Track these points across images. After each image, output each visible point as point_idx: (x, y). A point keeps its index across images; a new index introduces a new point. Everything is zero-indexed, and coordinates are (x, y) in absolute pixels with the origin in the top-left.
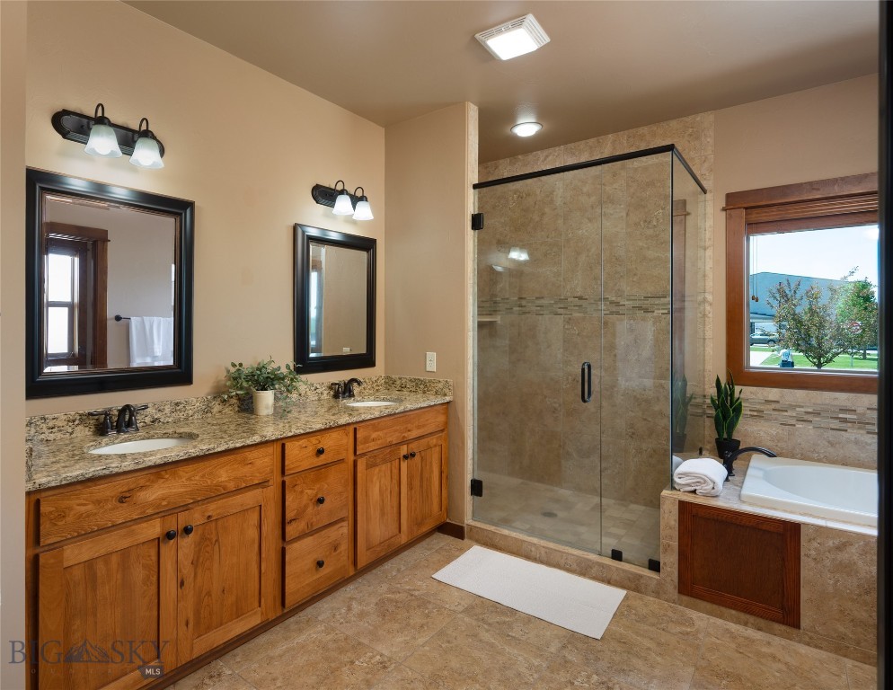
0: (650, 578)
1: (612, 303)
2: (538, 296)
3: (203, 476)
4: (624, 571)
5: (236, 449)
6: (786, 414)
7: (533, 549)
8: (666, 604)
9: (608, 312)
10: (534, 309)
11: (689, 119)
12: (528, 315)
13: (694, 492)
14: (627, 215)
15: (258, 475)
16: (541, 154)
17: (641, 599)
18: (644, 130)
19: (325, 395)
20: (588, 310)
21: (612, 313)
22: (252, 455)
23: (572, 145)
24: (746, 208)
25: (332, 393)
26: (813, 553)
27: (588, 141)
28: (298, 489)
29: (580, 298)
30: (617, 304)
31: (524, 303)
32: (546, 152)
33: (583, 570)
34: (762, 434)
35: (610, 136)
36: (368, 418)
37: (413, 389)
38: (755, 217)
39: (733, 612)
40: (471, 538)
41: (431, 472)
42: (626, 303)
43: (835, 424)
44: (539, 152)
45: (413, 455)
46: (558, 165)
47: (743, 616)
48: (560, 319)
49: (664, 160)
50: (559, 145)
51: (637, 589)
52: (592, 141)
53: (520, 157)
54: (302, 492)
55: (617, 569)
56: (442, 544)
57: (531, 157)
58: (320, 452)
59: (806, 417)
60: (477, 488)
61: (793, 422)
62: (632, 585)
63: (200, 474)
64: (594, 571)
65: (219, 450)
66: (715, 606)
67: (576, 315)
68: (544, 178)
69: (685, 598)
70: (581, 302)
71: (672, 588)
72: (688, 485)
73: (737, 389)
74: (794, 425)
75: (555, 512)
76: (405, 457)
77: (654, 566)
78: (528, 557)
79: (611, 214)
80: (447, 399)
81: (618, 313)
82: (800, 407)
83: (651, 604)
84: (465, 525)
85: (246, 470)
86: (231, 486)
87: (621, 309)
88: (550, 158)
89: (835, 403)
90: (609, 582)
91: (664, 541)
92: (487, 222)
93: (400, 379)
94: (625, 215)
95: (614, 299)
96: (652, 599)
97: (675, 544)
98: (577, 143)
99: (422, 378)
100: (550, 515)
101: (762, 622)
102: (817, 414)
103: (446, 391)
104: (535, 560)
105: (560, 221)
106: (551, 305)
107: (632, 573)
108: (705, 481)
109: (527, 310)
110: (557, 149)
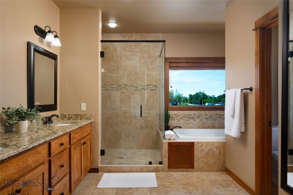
0: (161, 167)
1: (135, 87)
2: (111, 84)
3: (23, 162)
4: (154, 167)
5: (36, 146)
6: (178, 117)
7: (125, 169)
8: (165, 173)
9: (134, 90)
10: (110, 88)
11: (156, 34)
12: (108, 91)
13: (170, 139)
14: (140, 60)
15: (42, 158)
16: (113, 35)
17: (159, 173)
18: (144, 34)
19: (40, 123)
20: (128, 89)
21: (135, 90)
22: (40, 149)
23: (123, 34)
24: (170, 62)
25: (43, 122)
26: (197, 149)
27: (128, 34)
28: (55, 162)
29: (126, 85)
30: (137, 87)
31: (106, 86)
32: (114, 34)
33: (142, 170)
34: (173, 123)
35: (135, 34)
36: (74, 129)
37: (76, 118)
38: (172, 65)
39: (181, 169)
40: (101, 172)
41: (88, 149)
42: (140, 87)
43: (188, 119)
44: (112, 34)
45: (85, 143)
46: (118, 39)
47: (183, 170)
48: (119, 92)
49: (150, 45)
50: (119, 33)
51: (157, 171)
52: (129, 34)
53: (105, 34)
54: (56, 164)
55: (152, 167)
56: (92, 176)
57: (109, 35)
58: (62, 144)
59: (182, 118)
60: (103, 153)
61: (179, 119)
62: (156, 170)
63: (22, 161)
64: (145, 170)
65: (30, 147)
66: (176, 169)
67: (125, 91)
68: (113, 43)
69: (169, 169)
70: (126, 87)
71: (166, 168)
72: (169, 138)
73: (169, 111)
74: (179, 120)
75: (122, 157)
76: (83, 144)
77: (161, 163)
78: (123, 172)
79: (135, 59)
80: (92, 120)
81: (137, 90)
82: (181, 115)
83: (162, 174)
84: (99, 167)
85: (38, 157)
86: (33, 166)
87: (138, 89)
88: (116, 37)
89: (188, 114)
90: (149, 172)
91: (164, 155)
92: (105, 55)
93: (69, 114)
94: (139, 60)
95: (136, 86)
96: (161, 173)
97: (167, 155)
98: (125, 34)
99: (80, 114)
100: (121, 158)
101: (187, 170)
102: (184, 117)
103: (91, 118)
104: (126, 172)
105: (119, 59)
106: (116, 87)
107: (155, 167)
108: (173, 136)
109: (107, 89)
110: (118, 34)
